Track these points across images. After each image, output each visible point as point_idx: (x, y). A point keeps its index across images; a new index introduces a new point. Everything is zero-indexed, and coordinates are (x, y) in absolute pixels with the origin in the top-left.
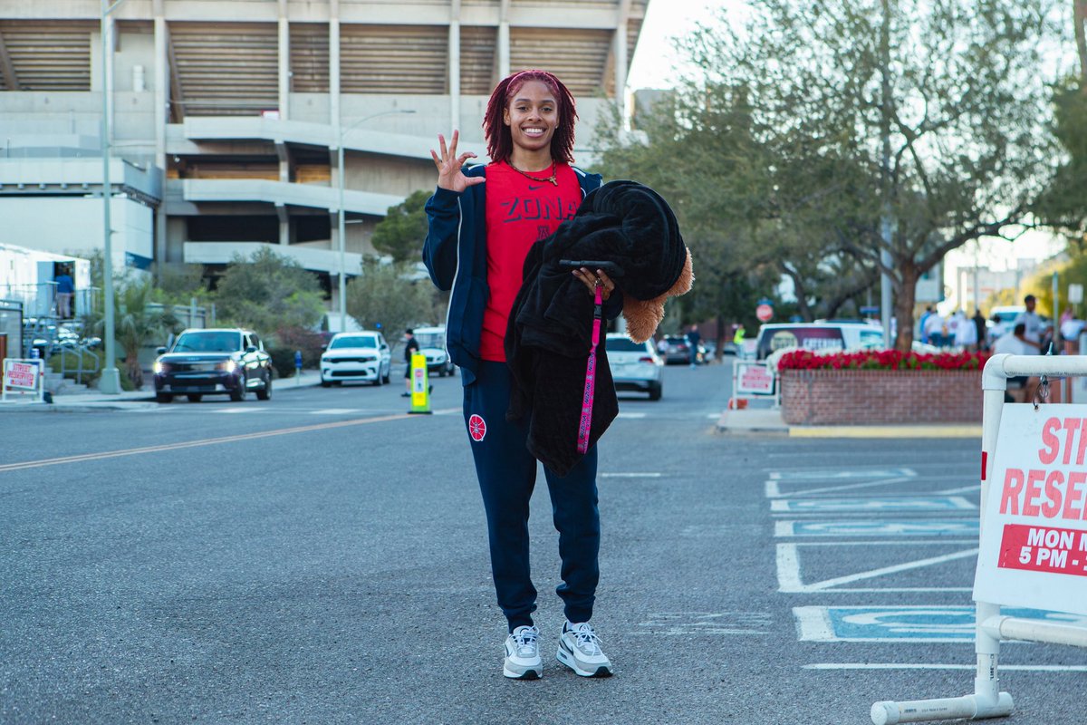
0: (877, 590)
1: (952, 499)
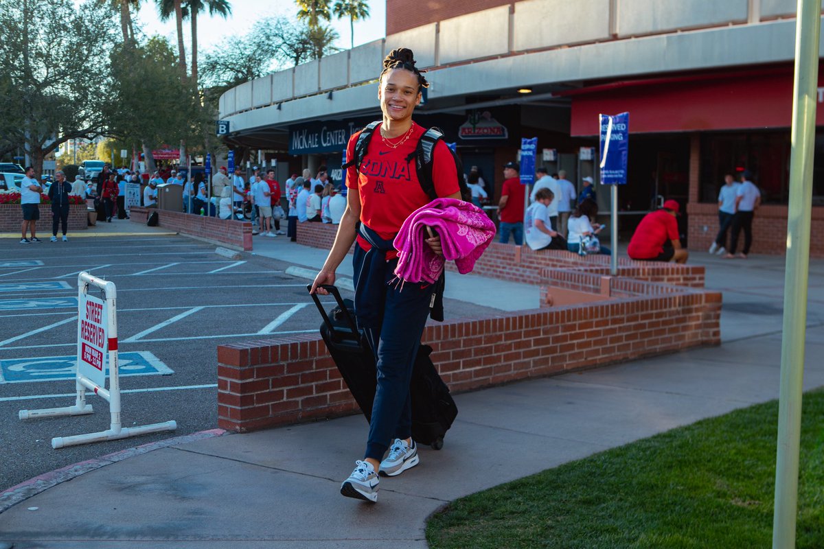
0: (24, 347)
1: (61, 282)
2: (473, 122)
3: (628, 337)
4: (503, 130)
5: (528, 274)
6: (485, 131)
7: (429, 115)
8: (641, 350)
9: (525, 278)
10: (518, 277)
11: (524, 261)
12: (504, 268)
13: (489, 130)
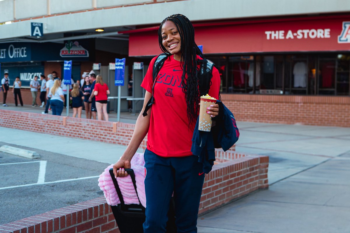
2: (68, 47)
3: (225, 190)
4: (86, 52)
5: (121, 139)
6: (76, 52)
7: (42, 43)
8: (230, 197)
9: (120, 142)
10: (115, 141)
11: (119, 132)
12: (105, 135)
13: (78, 52)
